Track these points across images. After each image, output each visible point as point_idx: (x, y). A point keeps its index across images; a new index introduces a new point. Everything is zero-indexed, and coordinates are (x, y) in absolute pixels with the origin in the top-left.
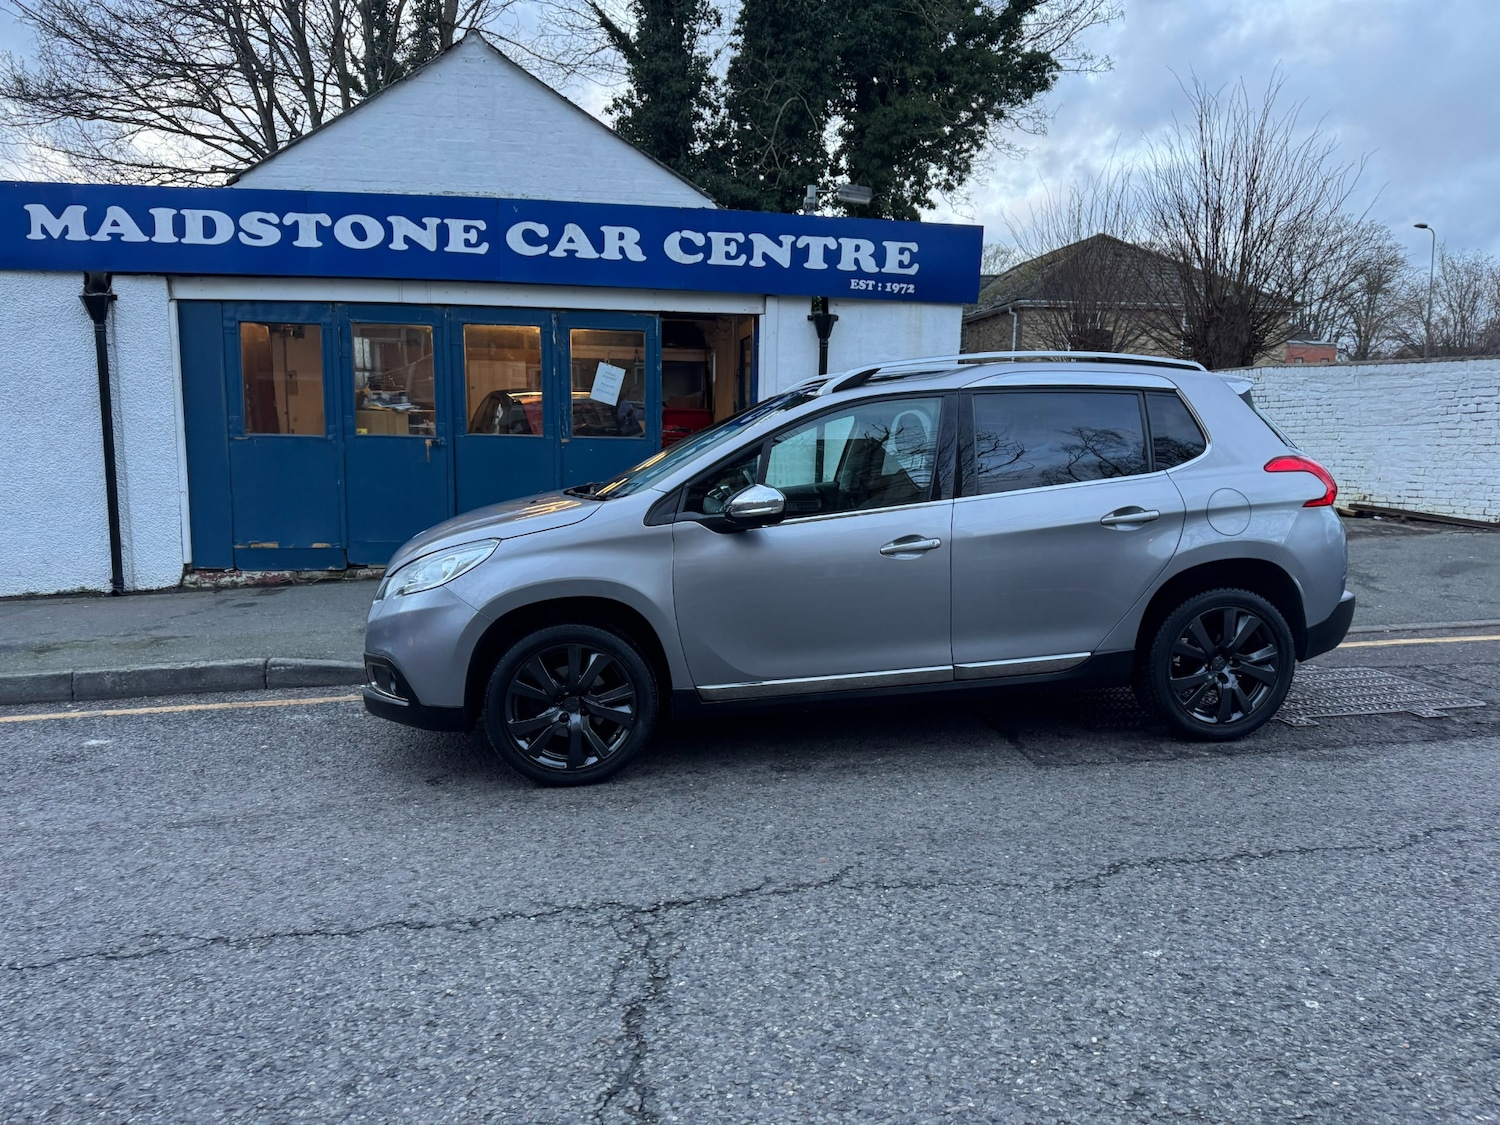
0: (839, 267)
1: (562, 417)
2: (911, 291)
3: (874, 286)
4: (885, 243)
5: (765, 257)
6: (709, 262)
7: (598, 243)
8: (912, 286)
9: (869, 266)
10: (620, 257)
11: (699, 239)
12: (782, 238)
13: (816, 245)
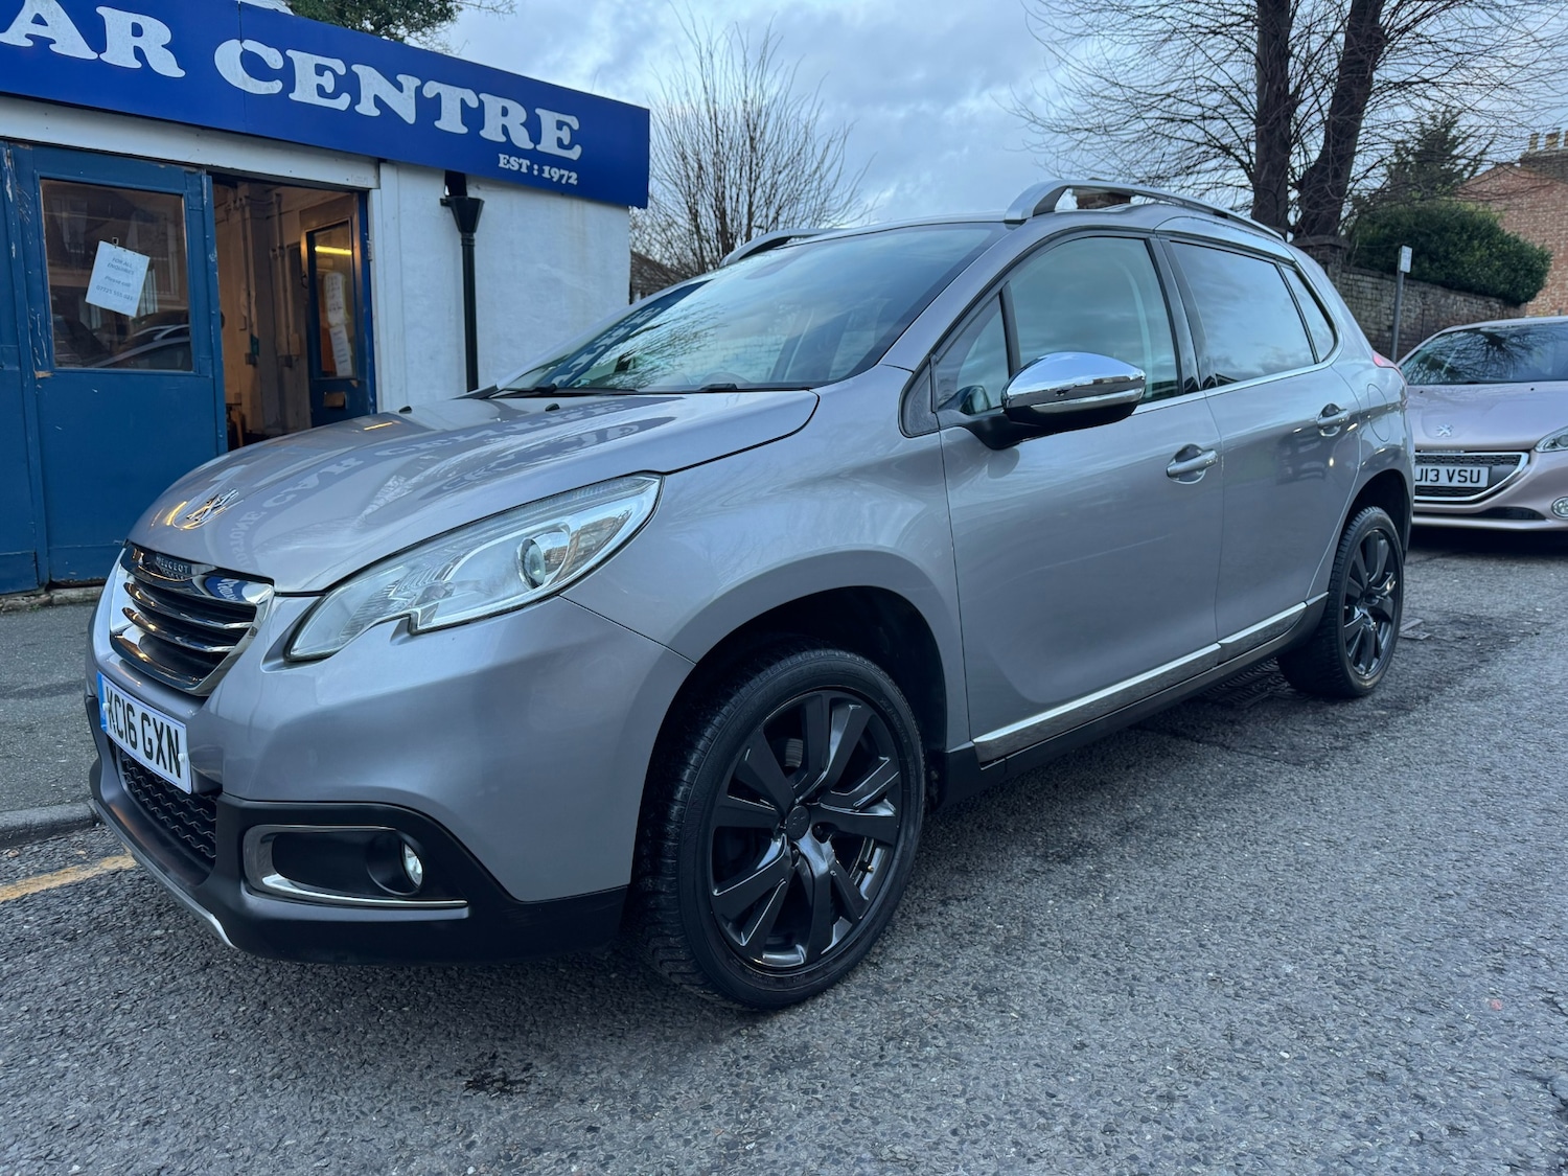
0: (482, 133)
1: (33, 331)
2: (573, 181)
3: (530, 169)
4: (538, 111)
5: (378, 101)
6: (291, 96)
7: (95, 35)
8: (574, 175)
9: (522, 139)
10: (138, 65)
11: (273, 58)
12: (401, 78)
13: (452, 99)
